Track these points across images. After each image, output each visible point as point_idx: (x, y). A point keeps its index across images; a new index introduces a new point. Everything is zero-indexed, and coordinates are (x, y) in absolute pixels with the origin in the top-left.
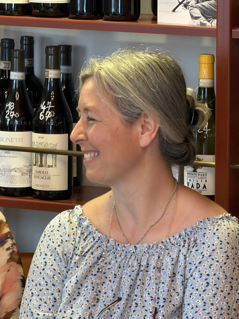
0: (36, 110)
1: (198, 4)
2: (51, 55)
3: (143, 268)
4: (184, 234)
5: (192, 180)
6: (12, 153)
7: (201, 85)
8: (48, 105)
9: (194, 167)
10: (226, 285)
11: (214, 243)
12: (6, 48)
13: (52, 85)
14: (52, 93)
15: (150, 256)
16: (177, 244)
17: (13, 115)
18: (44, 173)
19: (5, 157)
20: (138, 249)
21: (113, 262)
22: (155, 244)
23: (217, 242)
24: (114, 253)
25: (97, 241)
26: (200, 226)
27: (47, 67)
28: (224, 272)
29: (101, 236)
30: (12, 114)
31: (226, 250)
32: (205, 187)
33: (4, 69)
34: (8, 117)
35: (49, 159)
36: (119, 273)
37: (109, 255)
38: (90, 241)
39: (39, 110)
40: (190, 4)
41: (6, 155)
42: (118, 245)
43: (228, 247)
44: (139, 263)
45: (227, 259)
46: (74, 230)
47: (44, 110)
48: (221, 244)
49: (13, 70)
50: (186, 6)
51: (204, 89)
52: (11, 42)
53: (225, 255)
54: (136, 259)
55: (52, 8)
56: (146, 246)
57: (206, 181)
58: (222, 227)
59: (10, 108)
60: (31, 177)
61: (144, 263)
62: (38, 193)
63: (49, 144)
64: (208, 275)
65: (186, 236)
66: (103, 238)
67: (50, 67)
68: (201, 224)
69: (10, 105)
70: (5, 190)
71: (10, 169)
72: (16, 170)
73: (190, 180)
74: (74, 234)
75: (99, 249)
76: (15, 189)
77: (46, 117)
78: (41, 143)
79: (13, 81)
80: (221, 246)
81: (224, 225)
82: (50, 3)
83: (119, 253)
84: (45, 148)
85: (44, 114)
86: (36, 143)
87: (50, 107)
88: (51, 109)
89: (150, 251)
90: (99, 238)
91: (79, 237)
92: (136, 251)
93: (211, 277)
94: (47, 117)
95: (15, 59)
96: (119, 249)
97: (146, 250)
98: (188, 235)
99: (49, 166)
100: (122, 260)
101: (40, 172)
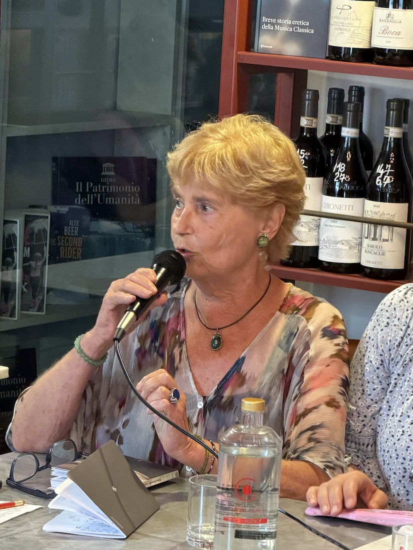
0: (372, 174)
2: (393, 110)
6: (340, 223)
8: (387, 168)
12: (334, 99)
13: (392, 146)
14: (392, 155)
17: (344, 178)
18: (378, 247)
19: (331, 226)
27: (387, 124)
30: (342, 177)
33: (331, 123)
34: (338, 180)
35: (385, 232)
39: (374, 176)
41: (332, 224)
47: (381, 175)
49: (345, 126)
52: (341, 92)
59: (340, 170)
60: (360, 251)
62: (368, 271)
63: (386, 215)
67: (391, 125)
69: (340, 167)
70: (328, 265)
71: (336, 241)
72: (344, 242)
76: (340, 265)
77: (384, 182)
78: (376, 213)
79: (344, 138)
82: (397, 49)
84: (381, 218)
85: (382, 179)
86: (369, 213)
87: (389, 171)
88: (390, 174)
99: (384, 240)
101: (372, 246)
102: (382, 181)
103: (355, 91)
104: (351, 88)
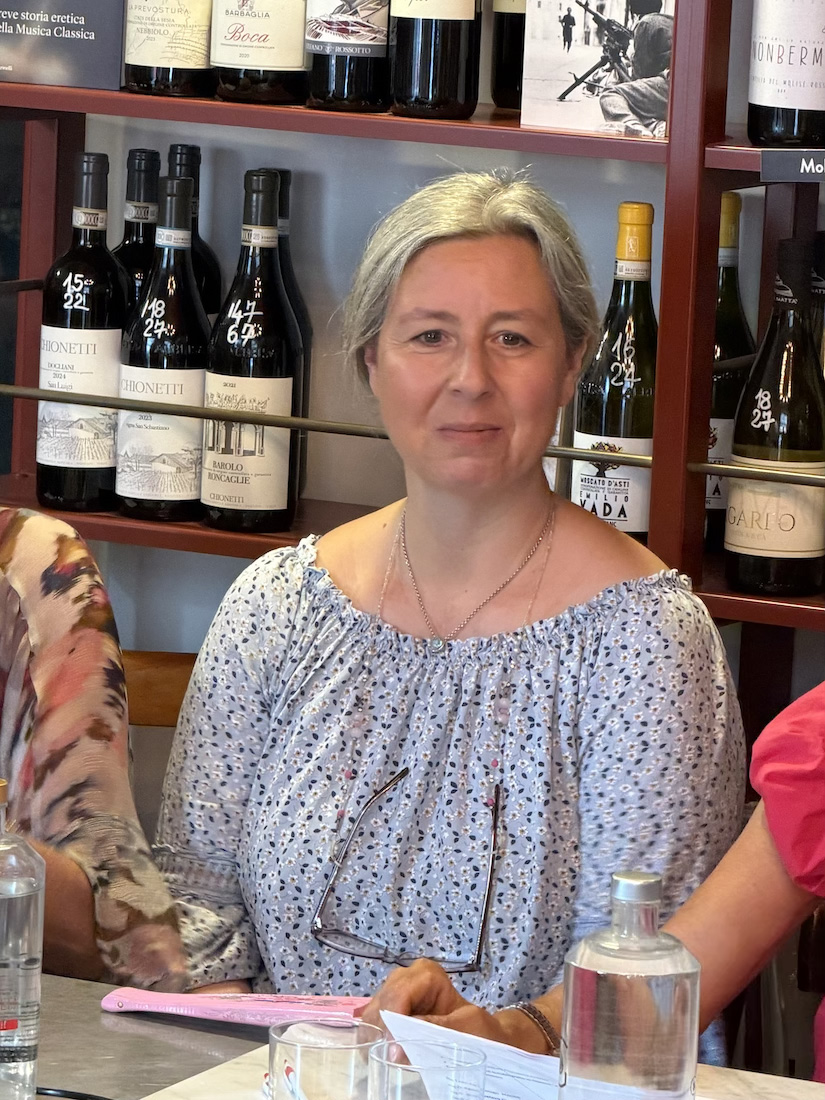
0: (219, 321)
1: (621, 85)
2: (258, 192)
3: (468, 698)
4: (569, 620)
5: (593, 495)
6: (157, 420)
7: (622, 274)
8: (248, 308)
9: (597, 466)
10: (688, 746)
11: (651, 647)
12: (140, 171)
13: (258, 263)
14: (258, 282)
15: (482, 667)
16: (550, 642)
17: (162, 329)
18: (235, 468)
19: (139, 427)
20: (455, 651)
21: (391, 680)
22: (495, 639)
23: (655, 644)
24: (394, 659)
25: (351, 629)
26: (607, 602)
27: (247, 220)
28: (680, 714)
29: (359, 616)
30: (159, 327)
31: (679, 662)
32: (622, 512)
33: (134, 220)
34: (150, 335)
35: (248, 437)
36: (404, 707)
37: (383, 663)
38: (332, 628)
39: (223, 323)
40: (602, 84)
41: (142, 422)
42: (405, 639)
43: (683, 654)
44: (456, 685)
45: (685, 682)
46: (290, 600)
47: (238, 322)
48: (666, 647)
49: (163, 225)
50: (591, 88)
51: (628, 283)
52: (153, 157)
53: (678, 673)
54: (449, 674)
55: (265, 80)
56: (472, 642)
57: (626, 499)
58: (664, 607)
59: (154, 313)
60: (199, 476)
61: (469, 684)
62: (215, 515)
63: (248, 402)
64: (644, 724)
65: (572, 624)
66: (365, 621)
67: (254, 221)
68: (611, 597)
69: (155, 307)
70: (135, 504)
71: (150, 457)
72: (166, 458)
73: (588, 496)
74: (289, 610)
75: (356, 649)
76: (157, 504)
77: (243, 337)
78: (228, 399)
79: (161, 250)
80: (668, 652)
81: (669, 602)
82: (262, 69)
83: (404, 660)
84: (239, 409)
85: (239, 330)
87: (252, 313)
88: (255, 320)
89: (482, 654)
90: (355, 620)
91: (305, 619)
92: (451, 653)
93: (651, 728)
94: (246, 338)
95: (169, 198)
96: (406, 649)
97: (472, 652)
98: (578, 622)
99: (246, 453)
100: (413, 676)
101: (223, 465)
102: (240, 334)
103: (181, 154)
104: (173, 148)
